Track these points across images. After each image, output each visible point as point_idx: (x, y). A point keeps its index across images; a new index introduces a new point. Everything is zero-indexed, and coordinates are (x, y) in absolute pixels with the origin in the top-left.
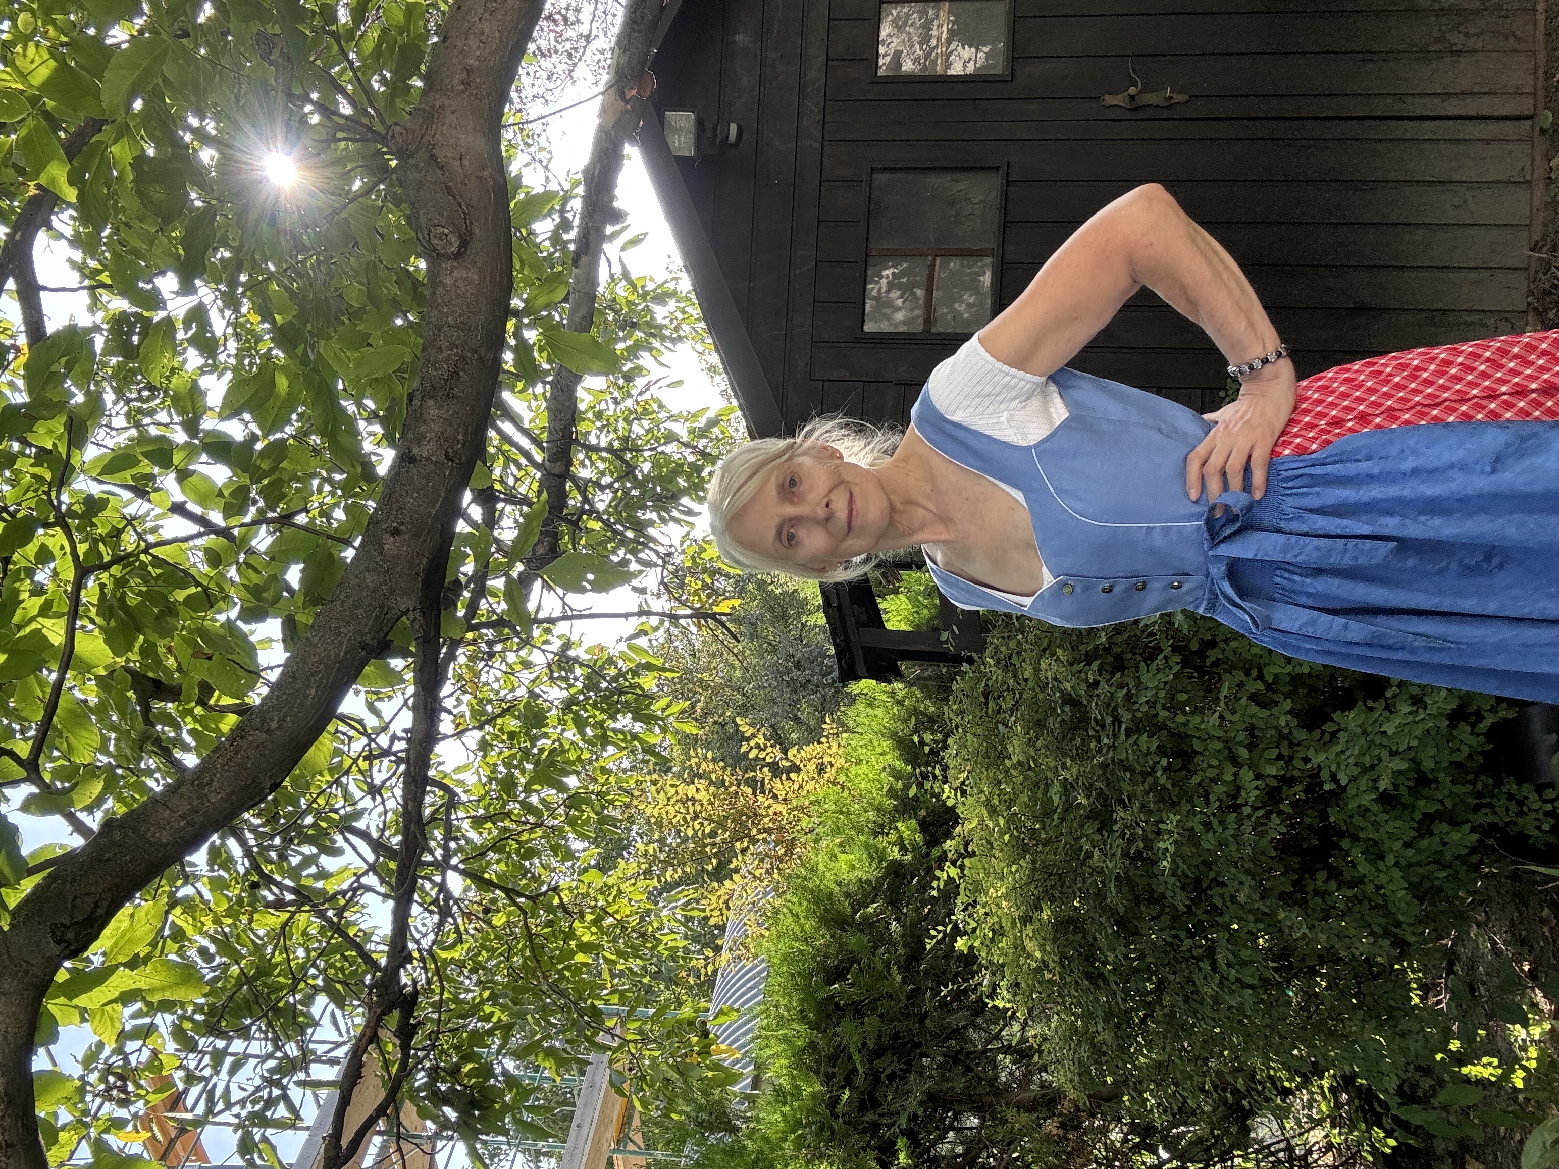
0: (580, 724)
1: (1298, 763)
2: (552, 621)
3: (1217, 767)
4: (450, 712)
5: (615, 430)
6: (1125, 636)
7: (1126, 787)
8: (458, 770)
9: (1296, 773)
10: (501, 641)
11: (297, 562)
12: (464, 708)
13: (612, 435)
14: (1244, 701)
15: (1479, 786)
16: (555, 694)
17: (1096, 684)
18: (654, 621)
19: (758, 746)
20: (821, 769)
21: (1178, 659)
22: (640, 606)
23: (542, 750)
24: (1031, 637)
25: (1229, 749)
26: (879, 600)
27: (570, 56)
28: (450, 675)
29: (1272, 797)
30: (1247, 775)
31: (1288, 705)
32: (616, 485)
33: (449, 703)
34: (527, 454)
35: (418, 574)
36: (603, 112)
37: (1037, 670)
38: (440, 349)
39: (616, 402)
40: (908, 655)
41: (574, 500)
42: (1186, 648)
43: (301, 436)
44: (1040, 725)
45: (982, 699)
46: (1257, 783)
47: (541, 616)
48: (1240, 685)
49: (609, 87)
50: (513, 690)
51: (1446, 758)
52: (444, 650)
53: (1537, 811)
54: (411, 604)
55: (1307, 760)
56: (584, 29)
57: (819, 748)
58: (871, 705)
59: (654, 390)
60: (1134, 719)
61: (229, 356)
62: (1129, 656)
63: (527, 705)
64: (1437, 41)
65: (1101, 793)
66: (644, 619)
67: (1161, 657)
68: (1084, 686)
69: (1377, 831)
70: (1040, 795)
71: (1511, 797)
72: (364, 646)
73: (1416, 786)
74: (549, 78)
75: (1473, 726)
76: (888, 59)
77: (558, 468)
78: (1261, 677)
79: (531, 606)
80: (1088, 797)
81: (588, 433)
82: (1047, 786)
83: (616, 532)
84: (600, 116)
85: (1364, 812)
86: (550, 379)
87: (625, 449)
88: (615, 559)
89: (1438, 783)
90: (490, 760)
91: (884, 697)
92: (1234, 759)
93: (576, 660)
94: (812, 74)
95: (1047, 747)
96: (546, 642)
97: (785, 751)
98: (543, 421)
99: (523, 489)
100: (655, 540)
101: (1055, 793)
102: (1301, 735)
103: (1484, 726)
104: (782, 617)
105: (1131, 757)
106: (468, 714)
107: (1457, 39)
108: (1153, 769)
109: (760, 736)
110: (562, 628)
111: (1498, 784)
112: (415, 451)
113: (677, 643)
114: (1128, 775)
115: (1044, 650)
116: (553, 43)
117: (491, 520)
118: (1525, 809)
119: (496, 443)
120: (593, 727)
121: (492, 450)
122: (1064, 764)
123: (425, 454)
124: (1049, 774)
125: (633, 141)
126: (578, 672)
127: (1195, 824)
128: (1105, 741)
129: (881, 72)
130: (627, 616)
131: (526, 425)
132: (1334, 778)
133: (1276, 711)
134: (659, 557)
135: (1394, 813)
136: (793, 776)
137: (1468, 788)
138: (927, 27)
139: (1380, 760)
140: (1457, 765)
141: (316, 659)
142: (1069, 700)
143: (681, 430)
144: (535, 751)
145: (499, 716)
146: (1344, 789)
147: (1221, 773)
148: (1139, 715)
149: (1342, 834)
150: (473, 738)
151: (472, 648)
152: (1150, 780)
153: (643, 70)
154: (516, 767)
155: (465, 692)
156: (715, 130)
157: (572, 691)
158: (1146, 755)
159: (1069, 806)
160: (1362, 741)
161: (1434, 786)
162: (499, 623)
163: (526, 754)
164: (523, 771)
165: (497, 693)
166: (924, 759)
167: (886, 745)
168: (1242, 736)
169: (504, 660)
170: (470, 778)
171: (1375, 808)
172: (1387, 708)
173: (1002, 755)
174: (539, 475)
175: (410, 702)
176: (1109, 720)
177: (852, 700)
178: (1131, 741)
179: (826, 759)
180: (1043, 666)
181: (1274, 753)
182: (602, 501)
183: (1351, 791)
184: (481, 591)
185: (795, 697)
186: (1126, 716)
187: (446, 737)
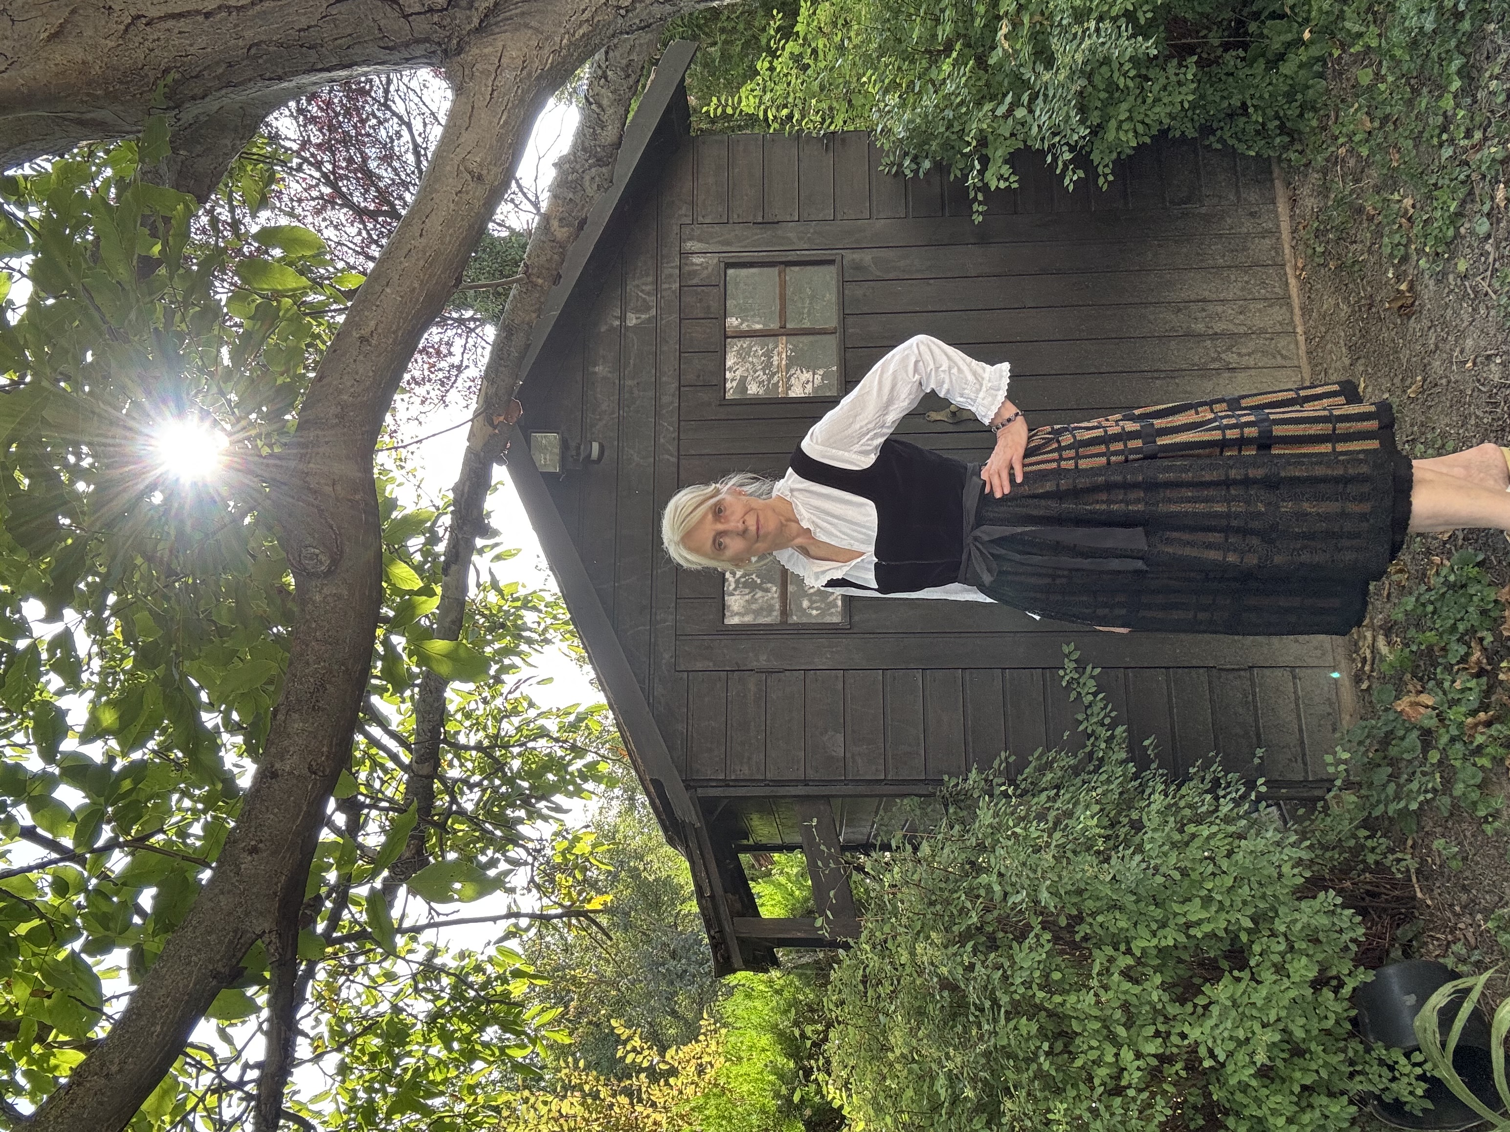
0: (447, 1039)
1: (1175, 1039)
2: (417, 930)
3: (1097, 1048)
4: (306, 1035)
5: (485, 728)
6: (996, 913)
7: (1011, 1075)
8: (315, 1099)
9: (1175, 1050)
10: (362, 953)
11: (149, 885)
12: (324, 1029)
13: (481, 734)
14: (1116, 977)
15: (1351, 1054)
16: (420, 1007)
17: (971, 967)
18: (524, 922)
19: (634, 1050)
20: (701, 1071)
21: (1048, 936)
22: (509, 907)
23: (405, 1070)
24: (904, 921)
25: (1107, 1027)
26: (752, 884)
27: (443, 384)
28: (308, 995)
29: (1154, 1076)
30: (1127, 1055)
31: (1158, 979)
32: (486, 783)
33: (305, 1025)
34: (394, 757)
35: (275, 893)
36: (471, 436)
37: (913, 954)
38: (308, 663)
39: (485, 702)
40: (783, 943)
41: (442, 801)
42: (1055, 923)
43: (162, 751)
44: (921, 1012)
45: (861, 987)
46: (1137, 1063)
47: (406, 924)
48: (1111, 960)
49: (477, 415)
50: (376, 1005)
51: (1315, 1026)
52: (303, 967)
53: (1408, 1075)
54: (267, 926)
55: (1183, 1036)
56: (456, 360)
57: (697, 1048)
58: (748, 996)
59: (524, 688)
60: (1013, 1002)
61: (92, 674)
62: (1000, 935)
63: (390, 1022)
64: (1214, 360)
65: (985, 1082)
66: (513, 920)
67: (1032, 935)
68: (960, 970)
69: (1260, 1108)
70: (925, 1088)
71: (1381, 1062)
72: (216, 975)
73: (1292, 1056)
74: (423, 402)
75: (1336, 991)
76: (735, 384)
77: (425, 769)
78: (1129, 952)
79: (395, 913)
80: (974, 1089)
81: (457, 733)
82: (933, 1078)
83: (484, 831)
84: (469, 440)
85: (1244, 1088)
86: (418, 681)
87: (492, 747)
88: (483, 859)
89: (1311, 1053)
90: (349, 1085)
91: (762, 987)
92: (1113, 1039)
93: (442, 969)
94: (666, 399)
95: (928, 1036)
96: (410, 951)
97: (662, 1051)
98: (412, 724)
99: (389, 792)
100: (524, 838)
101: (941, 1083)
102: (1173, 1010)
103: (1346, 991)
104: (656, 905)
105: (1013, 1042)
106: (326, 1035)
107: (1232, 358)
108: (1036, 1055)
109: (637, 1038)
110: (428, 935)
111: (1368, 1050)
112: (277, 766)
113: (548, 939)
114: (1012, 1063)
115: (918, 933)
116: (426, 373)
117: (355, 826)
118: (1397, 1074)
119: (362, 747)
120: (459, 1040)
121: (358, 754)
122: (947, 1054)
123: (288, 768)
124: (934, 1066)
125: (500, 462)
126: (445, 981)
127: (1081, 1110)
128: (986, 1027)
129: (729, 395)
130: (494, 919)
131: (393, 727)
132: (1212, 1054)
133: (1147, 985)
134: (529, 854)
135: (1273, 1087)
136: (672, 1081)
137: (1342, 1056)
138: (768, 355)
139: (1253, 1033)
140: (1328, 1032)
141: (163, 991)
142: (947, 984)
143: (552, 725)
144: (398, 1071)
145: (360, 1035)
146: (1223, 1065)
147: (1103, 1054)
148: (1017, 997)
149: (1226, 1113)
150: (332, 1060)
151: (333, 962)
152: (1034, 1066)
153: (510, 401)
154: (377, 1091)
155: (324, 1011)
156: (578, 448)
157: (439, 1003)
158: (1027, 1040)
159: (955, 1100)
160: (1234, 1013)
161: (1308, 1056)
162: (360, 936)
163: (388, 1076)
164: (385, 1095)
165: (359, 1010)
166: (806, 1053)
167: (765, 1040)
168: (1118, 1014)
169: (366, 973)
170: (327, 1107)
171: (1254, 1083)
172: (1253, 978)
173: (886, 1048)
174: (406, 776)
175: (265, 1026)
176: (987, 1004)
177: (730, 992)
178: (1011, 1025)
179: (706, 1059)
180: (919, 951)
181: (1150, 1030)
182: (469, 801)
183: (1230, 1068)
184: (343, 900)
185: (671, 989)
186: (1004, 1000)
187: (302, 1062)
